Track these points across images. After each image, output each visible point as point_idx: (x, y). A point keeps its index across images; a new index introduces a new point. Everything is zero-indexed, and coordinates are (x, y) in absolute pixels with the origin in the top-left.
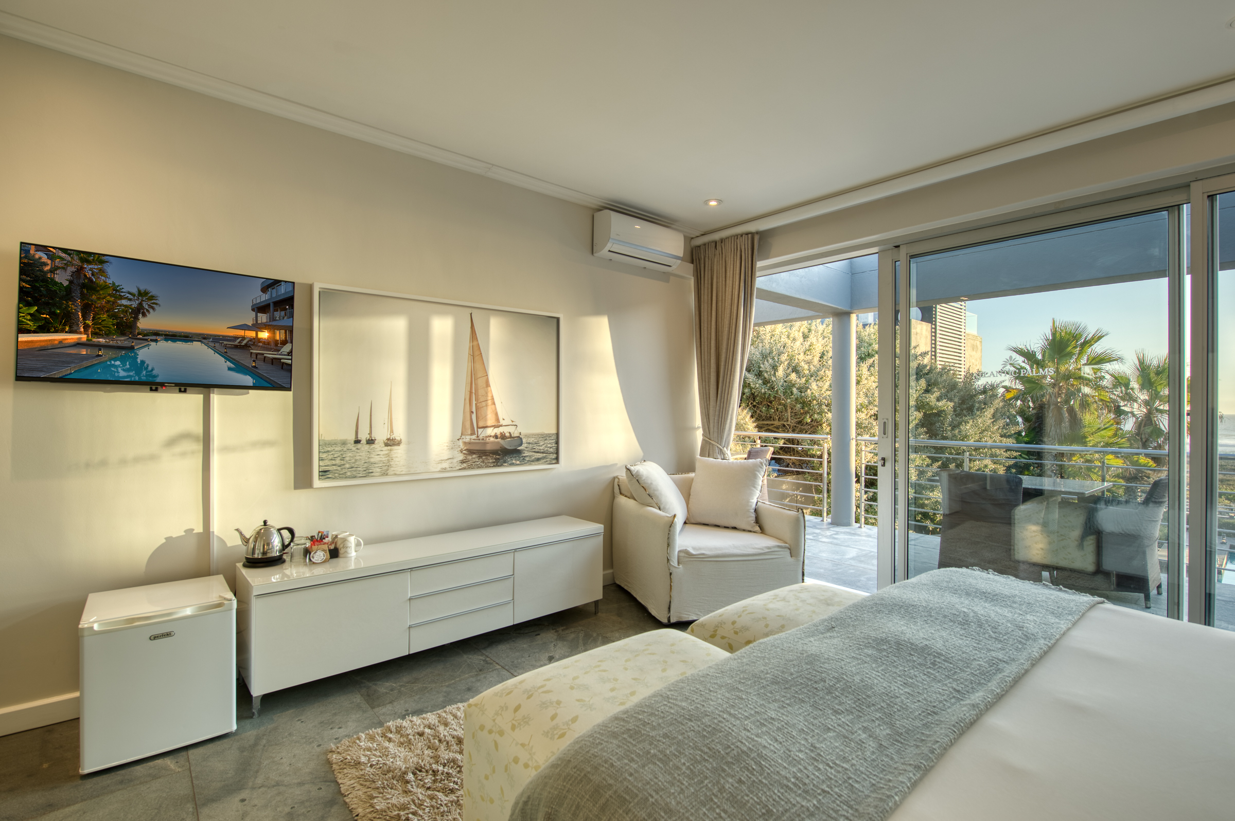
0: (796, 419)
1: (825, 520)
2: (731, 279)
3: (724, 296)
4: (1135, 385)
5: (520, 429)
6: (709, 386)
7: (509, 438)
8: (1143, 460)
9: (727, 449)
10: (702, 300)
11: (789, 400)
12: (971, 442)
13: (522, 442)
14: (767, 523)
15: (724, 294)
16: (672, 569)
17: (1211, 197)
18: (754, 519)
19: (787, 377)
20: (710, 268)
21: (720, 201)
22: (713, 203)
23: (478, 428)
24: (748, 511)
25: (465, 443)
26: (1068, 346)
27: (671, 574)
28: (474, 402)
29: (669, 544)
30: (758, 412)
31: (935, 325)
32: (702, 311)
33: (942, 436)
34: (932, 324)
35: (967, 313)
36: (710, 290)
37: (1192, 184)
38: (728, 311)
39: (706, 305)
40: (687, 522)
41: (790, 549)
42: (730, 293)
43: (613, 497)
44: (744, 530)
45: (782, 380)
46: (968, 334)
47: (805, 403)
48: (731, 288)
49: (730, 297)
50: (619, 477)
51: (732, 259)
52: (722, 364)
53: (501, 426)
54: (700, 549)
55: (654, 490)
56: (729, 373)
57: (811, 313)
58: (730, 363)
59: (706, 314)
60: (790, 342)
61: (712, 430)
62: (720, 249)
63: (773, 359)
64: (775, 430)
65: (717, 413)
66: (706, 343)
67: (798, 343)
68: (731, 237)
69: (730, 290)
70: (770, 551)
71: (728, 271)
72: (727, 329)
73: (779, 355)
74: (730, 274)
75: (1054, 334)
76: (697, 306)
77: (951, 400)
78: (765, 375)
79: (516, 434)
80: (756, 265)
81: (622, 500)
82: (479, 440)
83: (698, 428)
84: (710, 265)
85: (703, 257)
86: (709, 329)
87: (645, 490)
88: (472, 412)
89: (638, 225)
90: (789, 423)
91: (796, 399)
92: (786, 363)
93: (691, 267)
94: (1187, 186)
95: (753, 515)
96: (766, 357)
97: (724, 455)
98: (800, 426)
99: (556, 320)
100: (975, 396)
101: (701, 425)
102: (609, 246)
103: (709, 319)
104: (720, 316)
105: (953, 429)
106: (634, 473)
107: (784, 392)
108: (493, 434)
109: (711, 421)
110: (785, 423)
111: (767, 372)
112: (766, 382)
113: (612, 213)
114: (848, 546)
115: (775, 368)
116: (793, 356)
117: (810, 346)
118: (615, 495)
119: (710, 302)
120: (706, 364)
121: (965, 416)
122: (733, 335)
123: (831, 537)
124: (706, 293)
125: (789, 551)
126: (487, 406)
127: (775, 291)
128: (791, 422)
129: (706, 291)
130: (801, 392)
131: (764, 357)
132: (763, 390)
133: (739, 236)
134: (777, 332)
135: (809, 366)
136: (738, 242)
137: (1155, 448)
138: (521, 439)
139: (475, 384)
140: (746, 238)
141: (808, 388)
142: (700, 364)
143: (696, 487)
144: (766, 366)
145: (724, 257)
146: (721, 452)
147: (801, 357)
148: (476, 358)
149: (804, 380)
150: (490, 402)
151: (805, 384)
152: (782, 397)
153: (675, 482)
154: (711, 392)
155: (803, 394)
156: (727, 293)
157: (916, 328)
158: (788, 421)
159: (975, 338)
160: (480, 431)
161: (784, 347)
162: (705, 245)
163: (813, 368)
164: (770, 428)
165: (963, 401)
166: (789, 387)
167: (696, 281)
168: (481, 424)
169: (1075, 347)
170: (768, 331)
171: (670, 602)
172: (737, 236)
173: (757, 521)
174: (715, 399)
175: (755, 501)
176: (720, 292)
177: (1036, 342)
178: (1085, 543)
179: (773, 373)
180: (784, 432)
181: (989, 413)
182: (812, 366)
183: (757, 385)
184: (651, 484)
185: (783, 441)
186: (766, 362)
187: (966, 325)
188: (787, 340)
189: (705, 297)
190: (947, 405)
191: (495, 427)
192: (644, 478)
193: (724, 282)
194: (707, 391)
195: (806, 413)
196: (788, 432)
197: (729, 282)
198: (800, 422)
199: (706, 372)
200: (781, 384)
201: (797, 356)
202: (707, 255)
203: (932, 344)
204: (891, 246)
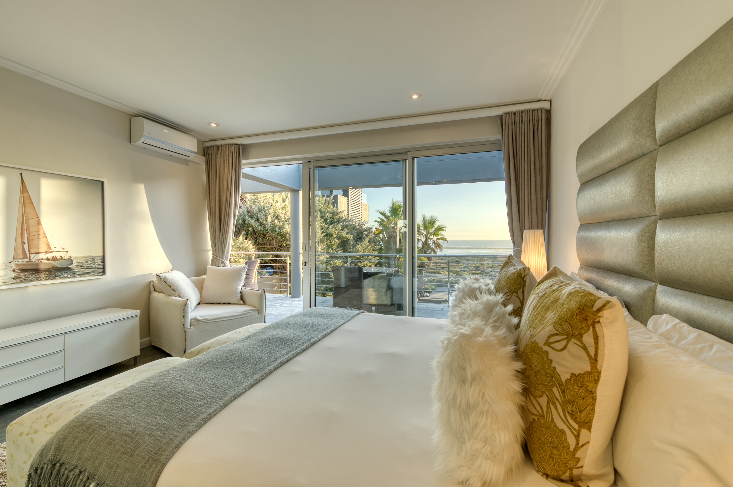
0: (278, 244)
1: (288, 296)
2: (227, 168)
3: (223, 177)
4: (422, 228)
5: (70, 254)
6: (215, 227)
7: (60, 260)
8: (424, 259)
9: (227, 261)
10: (210, 178)
11: (274, 234)
12: (360, 253)
13: (73, 262)
14: (247, 299)
15: (223, 175)
16: (186, 329)
17: (413, 158)
18: (240, 297)
19: (273, 221)
20: (215, 160)
21: (217, 125)
22: (213, 125)
23: (30, 253)
24: (236, 293)
25: (17, 265)
26: (397, 211)
27: (185, 332)
28: (26, 236)
29: (184, 315)
30: (258, 241)
31: (349, 198)
32: (211, 184)
33: (349, 251)
34: (347, 197)
35: (362, 193)
36: (215, 173)
37: (408, 152)
38: (225, 186)
39: (213, 181)
40: (200, 303)
41: (258, 311)
42: (227, 176)
43: (150, 293)
44: (234, 304)
45: (270, 223)
46: (363, 203)
47: (283, 236)
48: (227, 173)
49: (227, 178)
50: (154, 281)
51: (228, 157)
52: (223, 214)
53: (53, 252)
54: (205, 316)
55: (176, 287)
56: (227, 219)
57: (280, 189)
58: (227, 214)
59: (213, 186)
60: (274, 203)
61: (217, 251)
62: (221, 150)
63: (265, 212)
64: (268, 250)
65: (220, 242)
66: (213, 203)
67: (279, 204)
68: (227, 145)
69: (227, 174)
70: (246, 313)
71: (225, 163)
72: (225, 195)
73: (268, 210)
74: (226, 165)
75: (393, 205)
76: (207, 181)
77: (352, 234)
78: (261, 220)
79: (67, 257)
80: (241, 162)
81: (156, 295)
82: (32, 262)
83: (210, 250)
84: (215, 159)
85: (210, 153)
86: (215, 194)
87: (170, 287)
88: (25, 243)
89: (166, 130)
90: (275, 246)
91: (278, 234)
92: (272, 214)
93: (203, 158)
94: (406, 153)
95: (239, 295)
96: (261, 210)
97: (225, 264)
98: (280, 248)
99: (100, 183)
100: (363, 232)
101: (211, 249)
102: (143, 140)
103: (215, 189)
104: (221, 188)
105: (353, 248)
106: (162, 278)
107: (271, 230)
108: (45, 257)
109: (217, 246)
110: (273, 247)
111: (262, 219)
112: (261, 224)
113: (144, 120)
114: (297, 307)
115: (266, 217)
116: (276, 211)
117: (285, 205)
118: (151, 292)
119: (215, 179)
120: (213, 214)
121: (359, 242)
122: (229, 199)
123: (290, 304)
124: (213, 174)
125: (257, 311)
126: (39, 238)
127: (257, 176)
128: (276, 245)
129: (213, 173)
130: (280, 230)
131: (260, 210)
132: (260, 229)
133: (231, 145)
134: (267, 197)
135: (284, 216)
136: (231, 148)
137: (428, 254)
138: (72, 260)
139: (26, 223)
140: (235, 147)
141: (284, 228)
142: (210, 214)
143: (206, 283)
144: (261, 216)
145: (223, 155)
146: (223, 263)
147: (281, 211)
148: (27, 205)
149: (281, 224)
150: (41, 236)
151: (283, 225)
152: (270, 233)
153: (191, 280)
154: (216, 230)
155: (281, 231)
156: (225, 175)
157: (340, 199)
158: (274, 245)
159: (366, 205)
160: (32, 256)
161: (271, 205)
162: (211, 147)
163: (287, 218)
164: (265, 249)
165: (358, 235)
166: (274, 227)
167: (207, 167)
168: (33, 251)
169: (400, 211)
170: (262, 197)
171: (185, 348)
172: (230, 145)
173: (242, 298)
174: (219, 233)
175: (240, 288)
176: (221, 175)
177: (387, 209)
178: (388, 293)
179: (265, 219)
180: (272, 251)
181: (367, 240)
182: (286, 216)
183: (256, 226)
184: (174, 283)
185: (272, 256)
186: (261, 213)
187: (362, 199)
188: (272, 202)
189: (212, 177)
190: (350, 236)
191: (46, 252)
192: (169, 280)
193: (223, 169)
194: (214, 229)
195: (284, 241)
196: (275, 251)
197: (226, 169)
198: (280, 246)
199: (214, 218)
200: (269, 225)
201: (278, 211)
202: (213, 153)
203: (347, 207)
204: (307, 161)
